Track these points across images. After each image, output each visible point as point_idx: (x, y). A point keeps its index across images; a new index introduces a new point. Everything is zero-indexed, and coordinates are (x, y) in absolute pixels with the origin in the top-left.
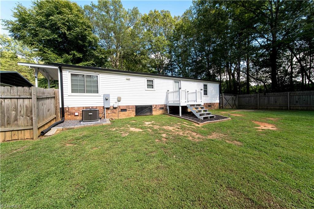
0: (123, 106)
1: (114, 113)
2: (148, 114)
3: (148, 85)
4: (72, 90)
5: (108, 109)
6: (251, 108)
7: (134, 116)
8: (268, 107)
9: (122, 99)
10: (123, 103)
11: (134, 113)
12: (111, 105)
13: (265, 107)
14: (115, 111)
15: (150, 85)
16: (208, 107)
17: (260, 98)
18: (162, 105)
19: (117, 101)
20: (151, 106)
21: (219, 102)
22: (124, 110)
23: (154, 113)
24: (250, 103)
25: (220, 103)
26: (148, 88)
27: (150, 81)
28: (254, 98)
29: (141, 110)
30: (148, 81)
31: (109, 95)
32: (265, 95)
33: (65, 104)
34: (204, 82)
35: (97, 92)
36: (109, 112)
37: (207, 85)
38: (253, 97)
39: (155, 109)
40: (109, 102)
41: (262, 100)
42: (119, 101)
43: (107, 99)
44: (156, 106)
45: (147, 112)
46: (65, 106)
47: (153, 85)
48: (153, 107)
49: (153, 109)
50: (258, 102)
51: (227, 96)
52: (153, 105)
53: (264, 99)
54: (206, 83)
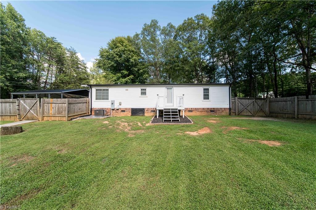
0: (123, 108)
1: (117, 112)
2: (141, 115)
3: (141, 93)
4: (96, 98)
5: (113, 110)
6: (286, 116)
7: (130, 116)
8: (313, 116)
9: (122, 104)
10: (123, 107)
11: (130, 113)
12: (115, 107)
13: (308, 117)
14: (117, 111)
15: (144, 93)
16: (210, 112)
17: (300, 102)
18: (153, 108)
19: (119, 105)
20: (144, 109)
21: (229, 107)
22: (123, 111)
23: (146, 114)
24: (285, 110)
25: (230, 109)
26: (141, 95)
27: (143, 89)
28: (291, 102)
29: (136, 112)
30: (141, 90)
31: (114, 101)
32: (307, 98)
33: (92, 106)
34: (203, 86)
35: (108, 99)
36: (114, 112)
37: (208, 89)
38: (289, 101)
39: (147, 111)
40: (114, 106)
41: (302, 105)
42: (120, 105)
43: (112, 104)
44: (148, 109)
45: (140, 113)
46: (92, 107)
47: (145, 93)
48: (145, 110)
49: (145, 111)
50: (296, 109)
51: (244, 100)
52: (146, 108)
53: (306, 104)
54: (206, 87)
